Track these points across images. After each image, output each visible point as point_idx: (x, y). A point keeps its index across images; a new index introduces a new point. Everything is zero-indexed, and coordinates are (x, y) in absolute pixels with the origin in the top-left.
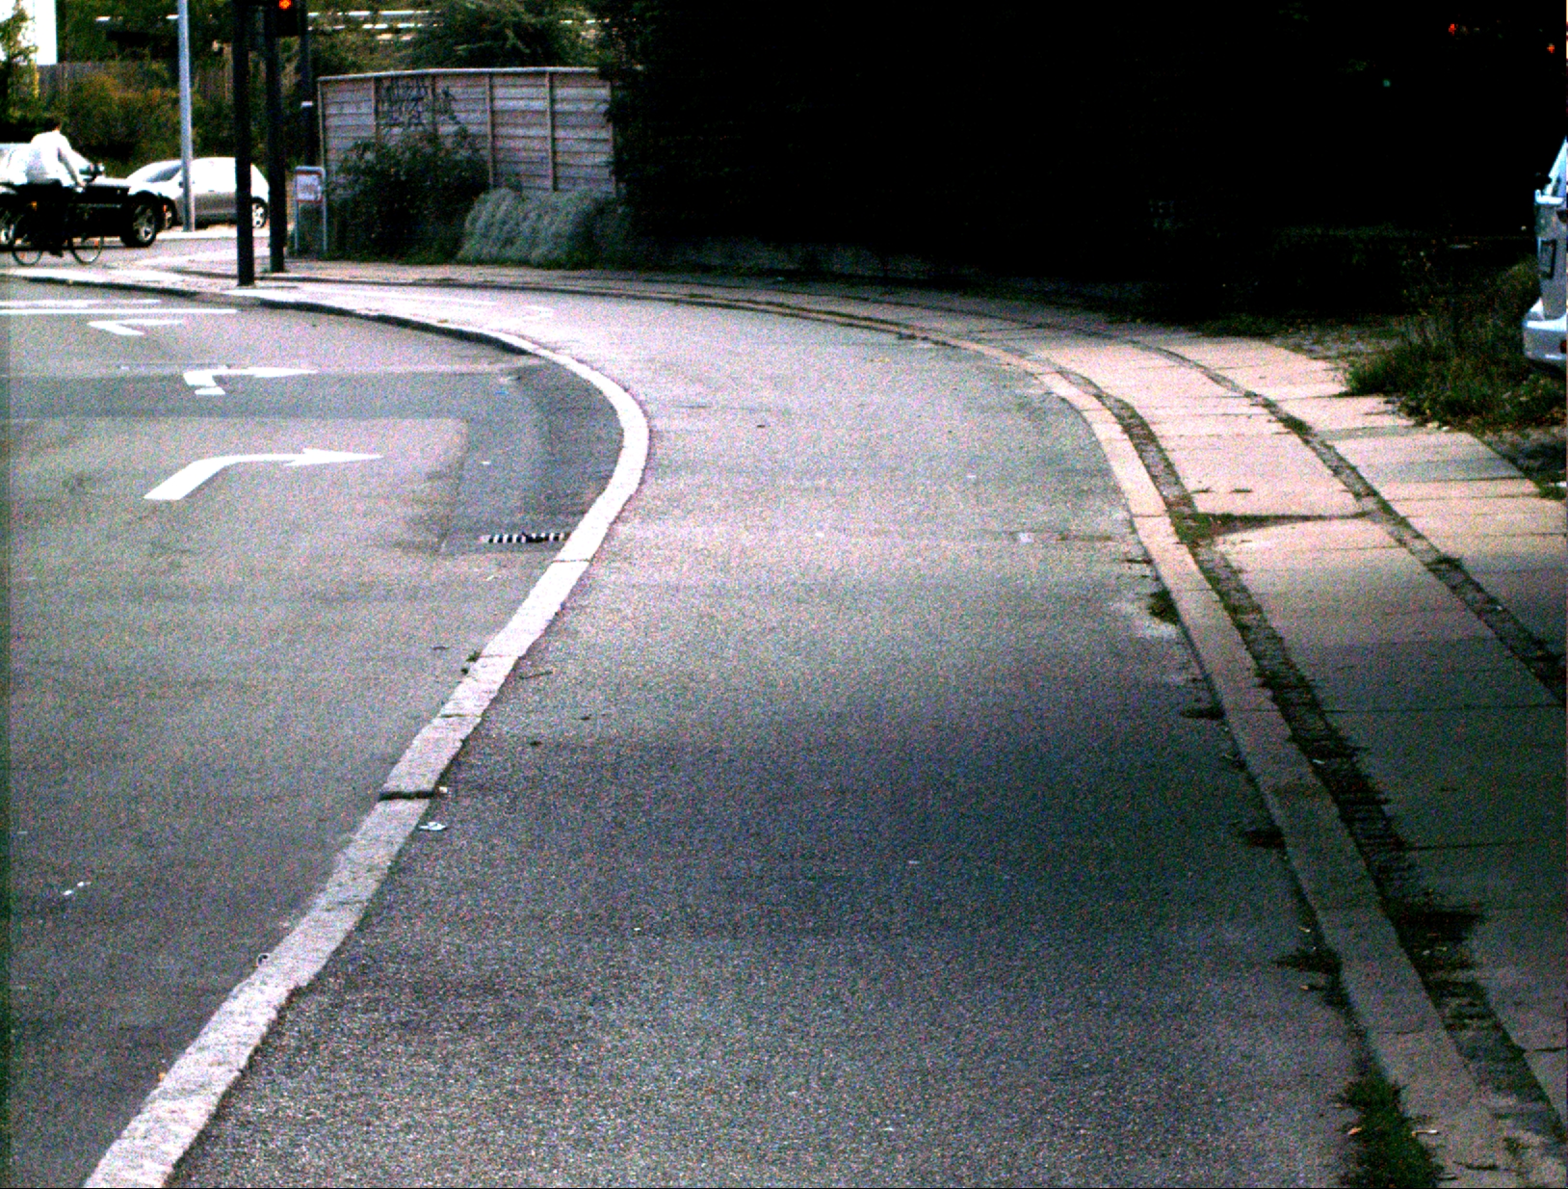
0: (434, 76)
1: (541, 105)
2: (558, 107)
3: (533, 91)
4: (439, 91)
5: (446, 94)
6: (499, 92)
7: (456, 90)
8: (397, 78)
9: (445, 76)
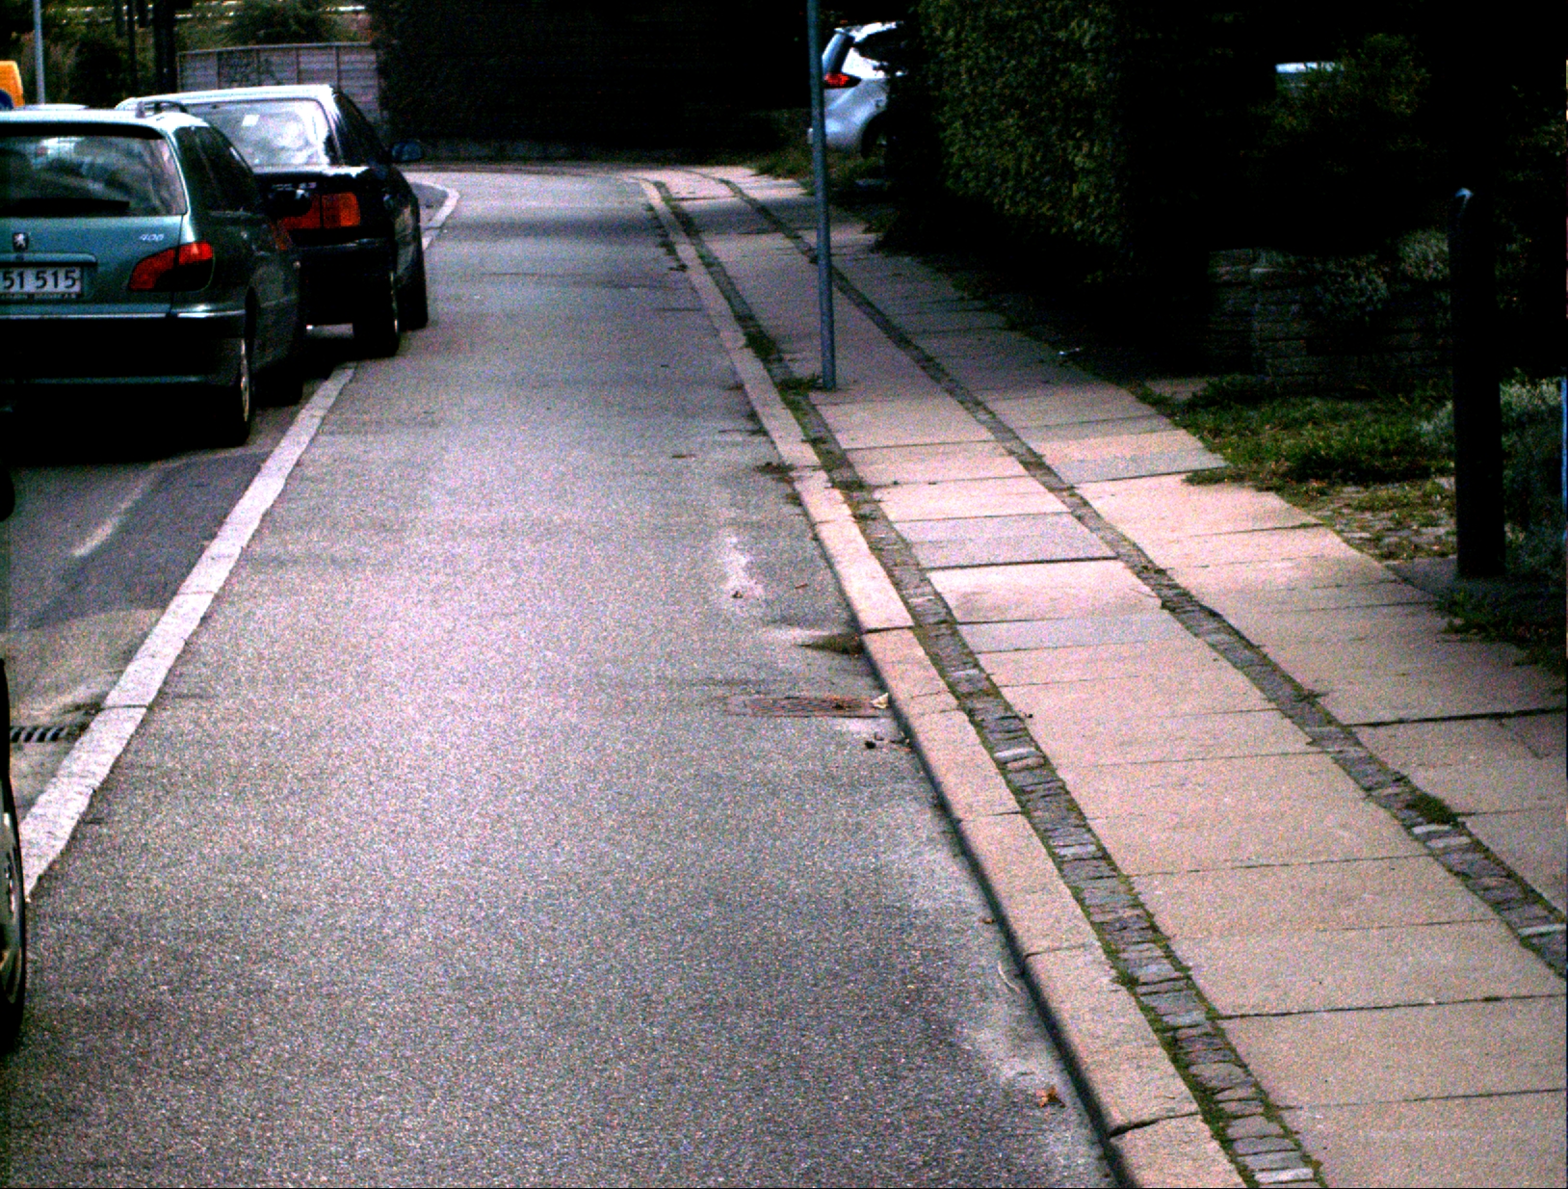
0: (258, 51)
1: (331, 66)
2: (342, 67)
3: (324, 58)
4: (262, 59)
5: (267, 61)
6: (301, 59)
7: (275, 59)
8: (231, 53)
9: (265, 50)
